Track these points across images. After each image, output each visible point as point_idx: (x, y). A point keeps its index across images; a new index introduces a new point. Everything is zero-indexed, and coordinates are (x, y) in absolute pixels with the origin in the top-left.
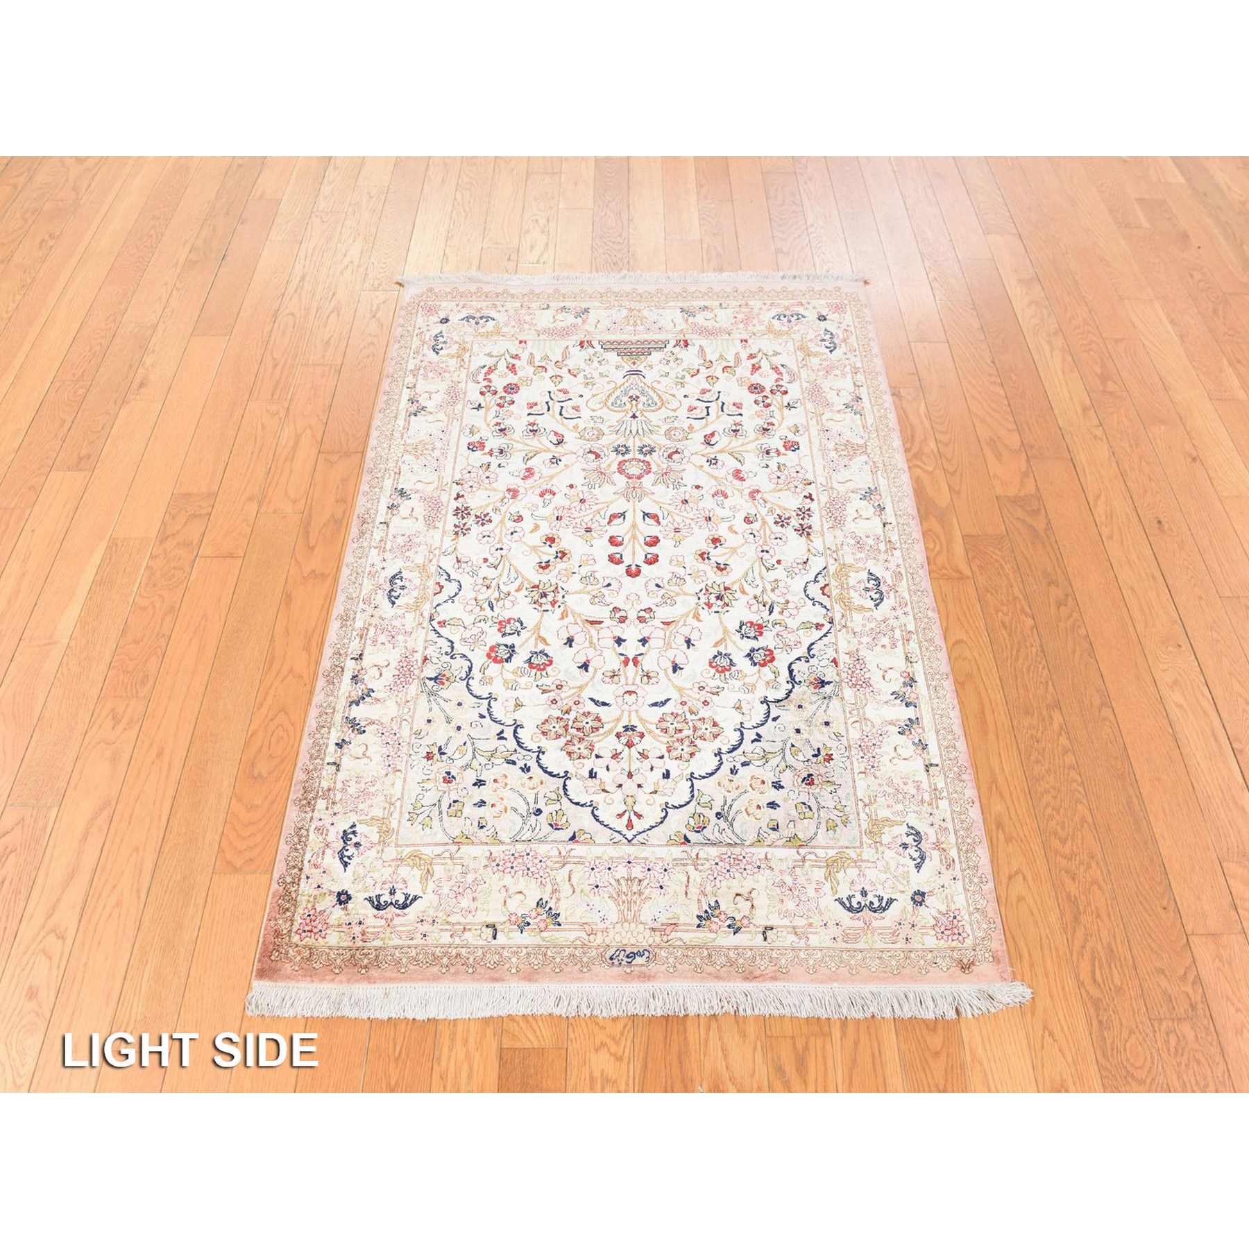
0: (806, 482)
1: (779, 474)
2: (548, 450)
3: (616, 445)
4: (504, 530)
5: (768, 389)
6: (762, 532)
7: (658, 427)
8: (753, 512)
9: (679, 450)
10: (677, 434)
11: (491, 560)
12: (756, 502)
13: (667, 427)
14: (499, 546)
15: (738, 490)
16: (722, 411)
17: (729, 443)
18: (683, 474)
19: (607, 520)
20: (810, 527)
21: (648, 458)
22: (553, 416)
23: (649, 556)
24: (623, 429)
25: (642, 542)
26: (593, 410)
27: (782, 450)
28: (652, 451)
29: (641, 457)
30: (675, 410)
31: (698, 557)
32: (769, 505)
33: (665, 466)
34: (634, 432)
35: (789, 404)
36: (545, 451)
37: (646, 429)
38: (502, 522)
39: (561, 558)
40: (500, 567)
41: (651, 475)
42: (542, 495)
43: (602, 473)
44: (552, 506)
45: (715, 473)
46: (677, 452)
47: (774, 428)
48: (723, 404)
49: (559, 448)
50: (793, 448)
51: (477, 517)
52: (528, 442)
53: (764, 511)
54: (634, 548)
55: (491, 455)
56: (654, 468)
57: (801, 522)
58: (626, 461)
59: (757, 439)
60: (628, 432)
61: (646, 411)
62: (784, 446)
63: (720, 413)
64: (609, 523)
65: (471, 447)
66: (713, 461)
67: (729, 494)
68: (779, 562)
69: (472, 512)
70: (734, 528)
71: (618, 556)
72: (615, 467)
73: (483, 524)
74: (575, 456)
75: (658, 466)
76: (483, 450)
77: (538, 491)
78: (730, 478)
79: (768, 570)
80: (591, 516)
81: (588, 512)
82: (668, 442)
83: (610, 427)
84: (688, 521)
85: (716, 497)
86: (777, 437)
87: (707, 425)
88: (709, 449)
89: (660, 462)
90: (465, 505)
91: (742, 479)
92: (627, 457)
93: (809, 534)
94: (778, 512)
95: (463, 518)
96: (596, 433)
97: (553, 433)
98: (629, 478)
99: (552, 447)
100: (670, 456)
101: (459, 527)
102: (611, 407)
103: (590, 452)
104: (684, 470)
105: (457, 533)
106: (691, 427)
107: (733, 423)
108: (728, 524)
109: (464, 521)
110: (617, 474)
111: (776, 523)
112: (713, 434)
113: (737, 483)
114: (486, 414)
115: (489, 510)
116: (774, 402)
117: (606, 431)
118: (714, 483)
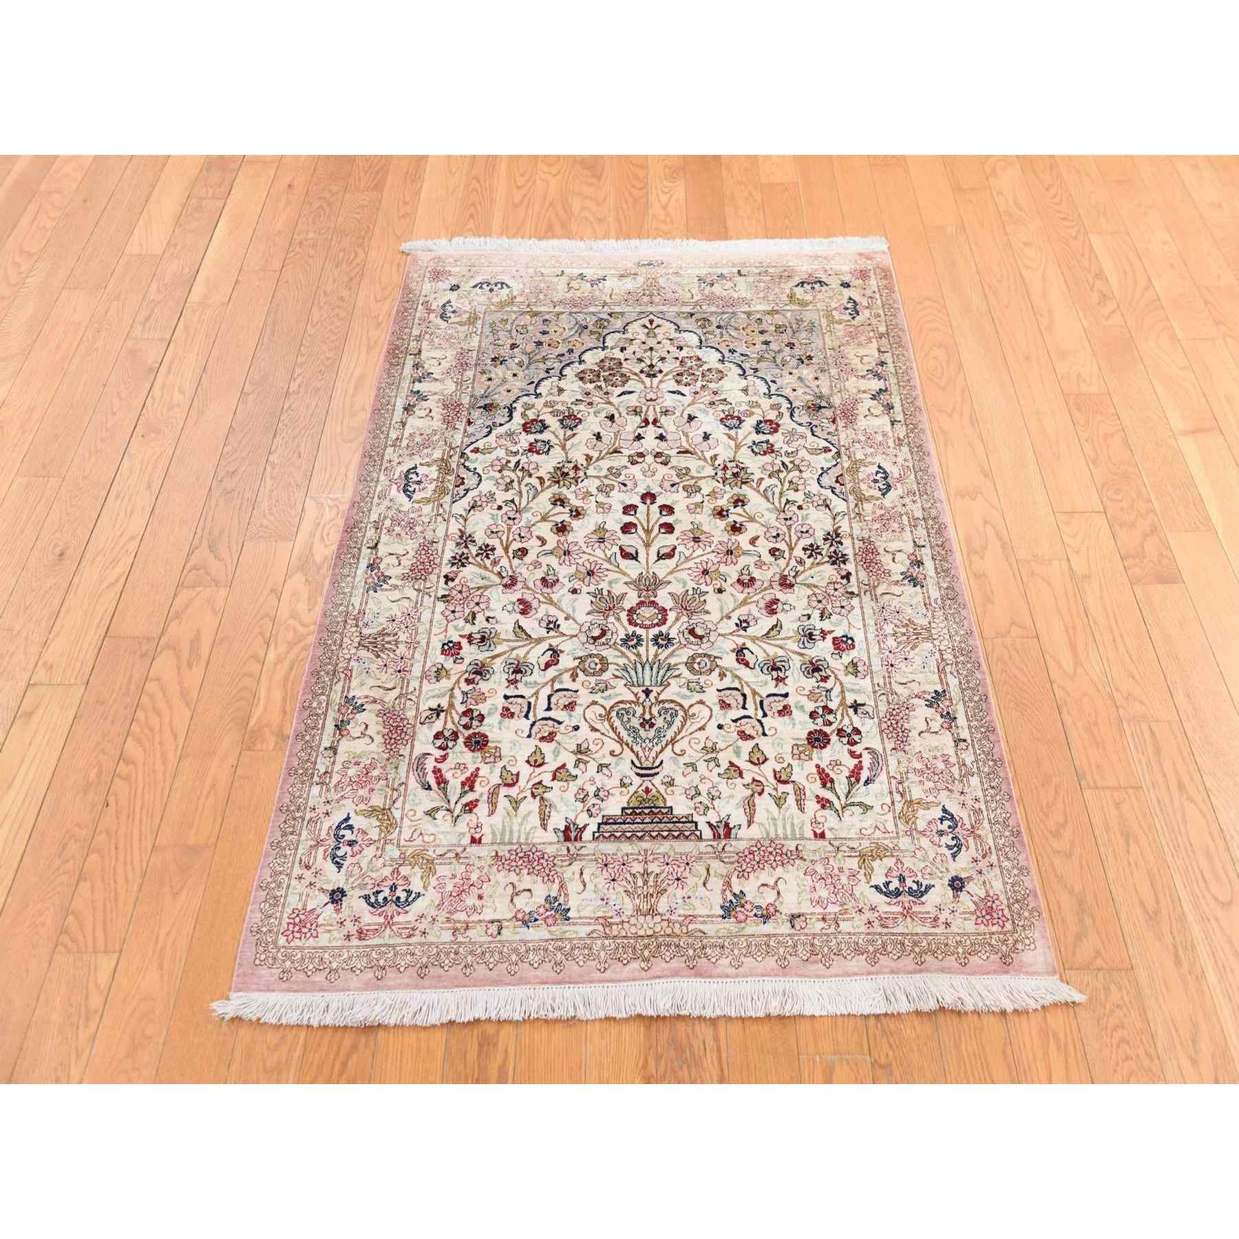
0: (449, 598)
1: (476, 609)
2: (754, 639)
3: (671, 649)
4: (787, 538)
5: (461, 740)
6: (511, 538)
7: (617, 677)
8: (516, 562)
9: (592, 641)
10: (593, 665)
11: (794, 508)
12: (510, 574)
13: (606, 676)
14: (788, 523)
15: (528, 588)
16: (529, 703)
17: (528, 653)
18: (589, 608)
19: (676, 552)
20: (458, 544)
21: (631, 629)
22: (754, 693)
23: (632, 513)
24: (662, 672)
25: (639, 527)
26: (701, 702)
27: (464, 642)
28: (625, 641)
29: (639, 631)
30: (594, 703)
31: (582, 512)
32: (497, 569)
33: (611, 619)
34: (647, 667)
35: (438, 715)
36: (758, 639)
37: (633, 673)
38: (791, 549)
39: (722, 510)
40: (784, 501)
41: (627, 608)
42: (752, 580)
43: (686, 609)
44: (739, 566)
45: (552, 611)
46: (595, 639)
47: (466, 676)
48: (526, 716)
49: (740, 641)
50: (451, 645)
51: (820, 554)
52: (780, 652)
53: (504, 562)
54: (648, 521)
55: (822, 631)
56: (624, 616)
57: (466, 551)
58: (658, 625)
59: (493, 657)
60: (655, 667)
61: (631, 702)
62: (460, 648)
63: (532, 700)
64: (675, 548)
65: (850, 642)
66: (551, 626)
67: (539, 583)
68: (500, 508)
69: (827, 559)
70: (539, 543)
71: (664, 513)
72: (671, 616)
73: (812, 545)
74: (720, 631)
75: (618, 619)
76: (835, 639)
77: (758, 584)
78: (535, 604)
79: (513, 501)
80: (695, 555)
81: (698, 560)
82: (604, 653)
83: (678, 676)
84: (589, 550)
85: (555, 578)
86: (467, 661)
87: (553, 680)
88: (554, 642)
89: (617, 624)
90: (836, 566)
91: (521, 601)
92: (656, 631)
93: (461, 537)
94: (488, 562)
95: (835, 552)
96: (696, 666)
97: (751, 665)
98: (653, 602)
99: (749, 644)
100: (603, 633)
101: (837, 542)
102: (678, 708)
103: (701, 638)
104: (588, 614)
105: (838, 535)
106: (574, 677)
107: (519, 685)
108: (545, 548)
109: (832, 549)
110: (668, 608)
111: (493, 549)
112: (548, 665)
113: (528, 597)
114: (844, 698)
115: (809, 562)
116: (456, 718)
117: (683, 670)
118: (555, 597)
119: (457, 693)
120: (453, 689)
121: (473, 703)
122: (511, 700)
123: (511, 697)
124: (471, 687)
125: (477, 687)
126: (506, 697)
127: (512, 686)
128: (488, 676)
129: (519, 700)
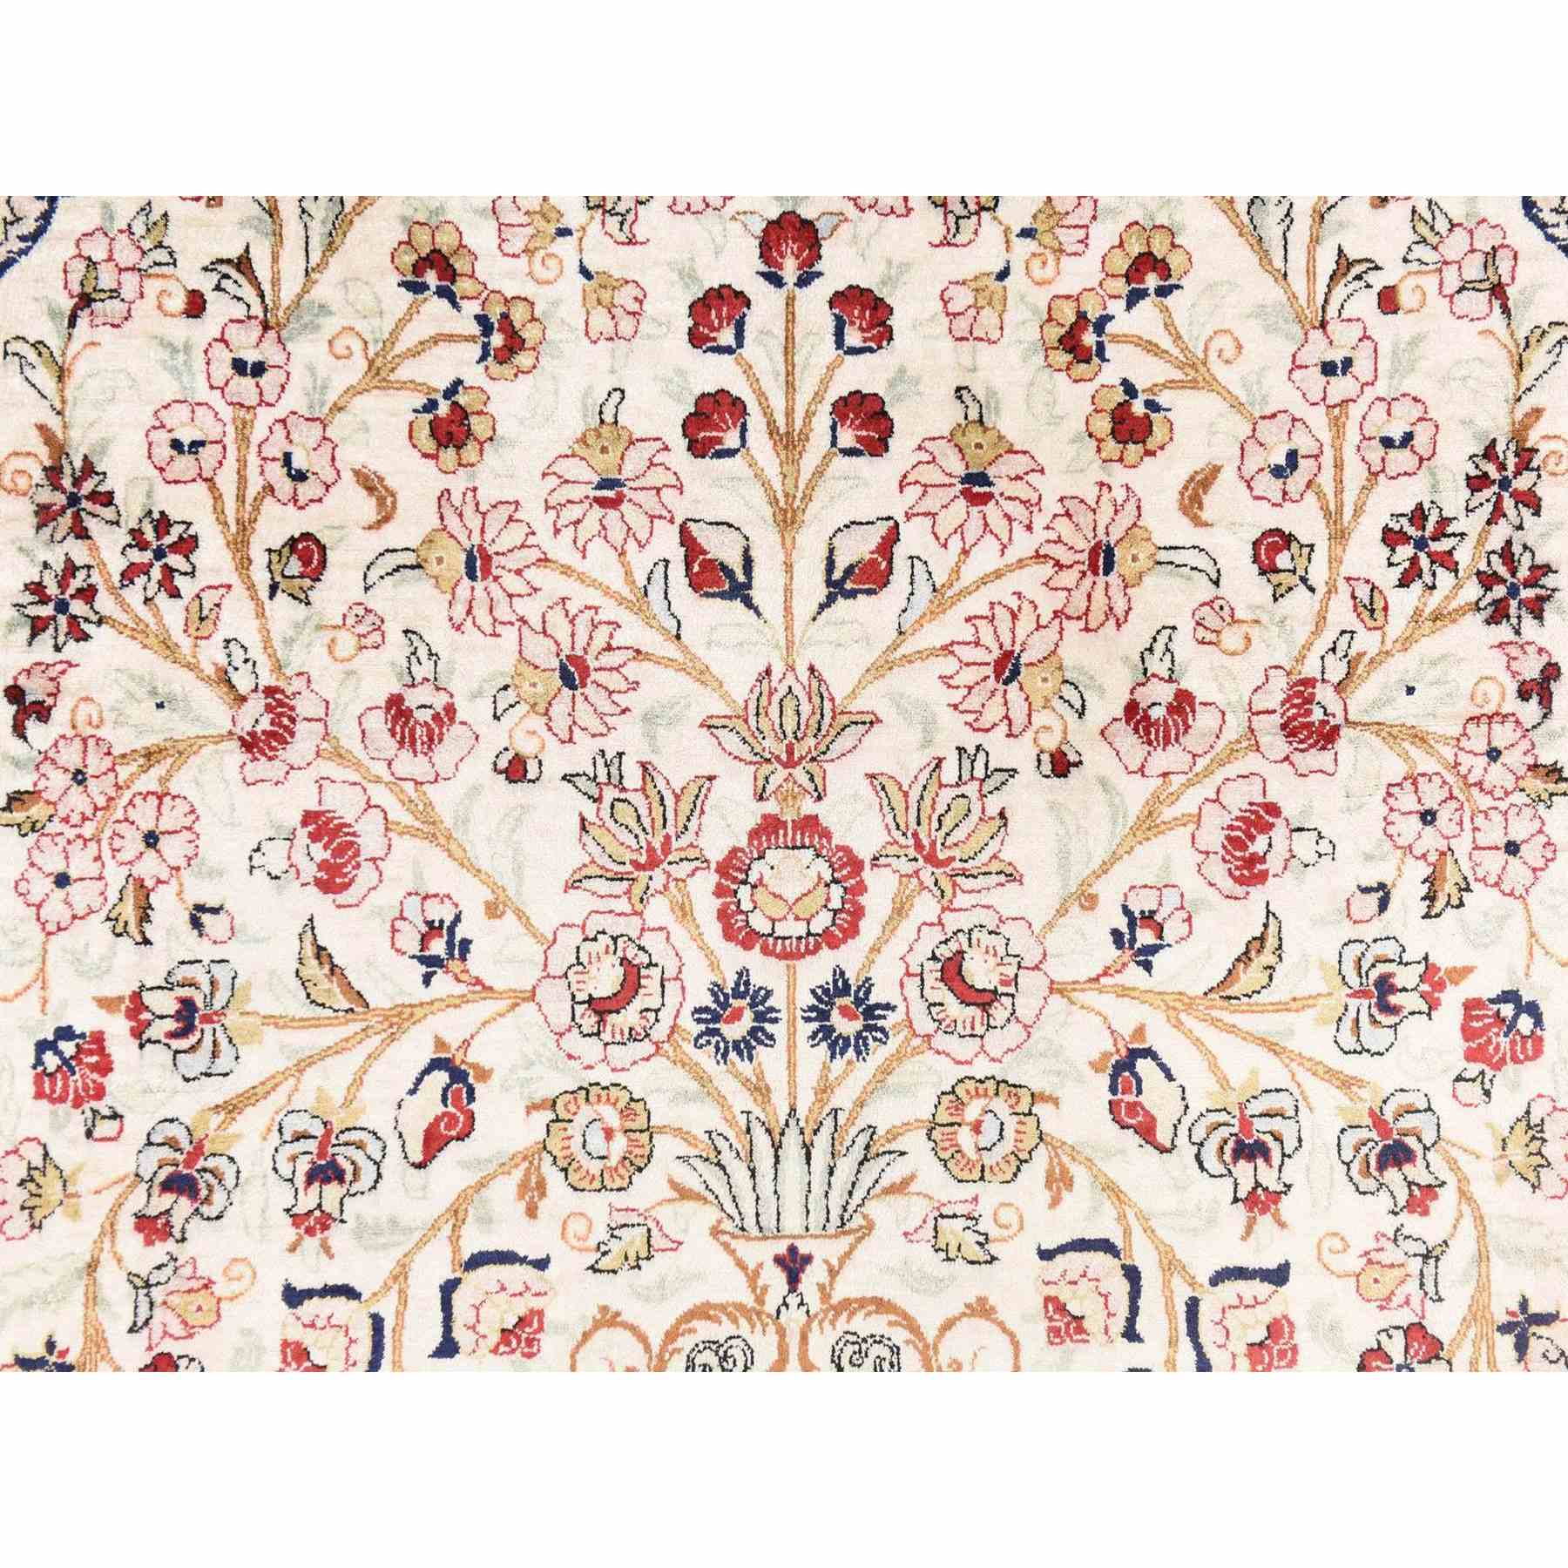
0: (37, 810)
1: (149, 867)
2: (1176, 1006)
3: (879, 1054)
6: (255, 485)
7: (684, 1194)
8: (283, 609)
9: (589, 1022)
10: (597, 1142)
12: (267, 679)
13: (649, 1188)
14: (1337, 388)
15: (339, 755)
16: (377, 1322)
17: (358, 1081)
18: (572, 856)
19: (899, 556)
20: (44, 515)
21: (733, 958)
22: (1169, 1265)
23: (728, 336)
24: (846, 1167)
25: (756, 422)
26: (982, 1308)
27: (117, 1028)
28: (711, 1017)
29: (765, 972)
30: (607, 1318)
31: (530, 333)
32: (211, 654)
33: (658, 911)
34: (792, 1142)
36: (1189, 1006)
37: (739, 1171)
38: (1339, 536)
39: (1082, 318)
41: (716, 854)
42: (1182, 706)
43: (932, 859)
44: (1136, 634)
45: (440, 873)
46: (602, 1008)
47: (137, 1201)
49: (1126, 1017)
50: (68, 1048)
51: (1449, 561)
52: (1269, 1071)
53: (238, 614)
54: (790, 386)
55: (1429, 971)
56: (703, 895)
57: (79, 552)
58: (830, 939)
59: (231, 1109)
60: (821, 1144)
62: (106, 1064)
63: (387, 1308)
64: (893, 537)
65: (1524, 1022)
66: (438, 947)
67: (377, 723)
68: (196, 306)
69: (1472, 590)
70: (367, 508)
71: (852, 336)
72: (880, 890)
73: (1419, 515)
74: (1053, 969)
75: (684, 911)
76: (1471, 1008)
78: (370, 839)
79: (243, 264)
80: (970, 573)
82: (638, 1081)
83: (901, 1187)
84: (564, 550)
85: (439, 701)
86: (137, 1126)
87: (457, 1214)
88: (452, 1027)
89: (680, 935)
90: (1505, 631)
91: (319, 824)
92: (817, 970)
93: (53, 474)
94: (173, 613)
95: (1507, 553)
96: (965, 1138)
97: (1164, 1132)
98: (810, 824)
100: (632, 981)
101: (1519, 498)
103: (984, 1000)
104: (573, 885)
105: (1524, 459)
106: (532, 1193)
107: (336, 1237)
108: (392, 535)
110: (864, 853)
111: (187, 545)
112: (434, 1142)
113: (343, 804)
114: (1484, 1288)
117: (919, 1152)
118: (444, 799)
119: (112, 1281)
120: (92, 1266)
121: (176, 1328)
122: (310, 1307)
123: (310, 1294)
124: (160, 1251)
125: (184, 1252)
126: (293, 1297)
127: (312, 1243)
128: (219, 1197)
129: (339, 1307)
